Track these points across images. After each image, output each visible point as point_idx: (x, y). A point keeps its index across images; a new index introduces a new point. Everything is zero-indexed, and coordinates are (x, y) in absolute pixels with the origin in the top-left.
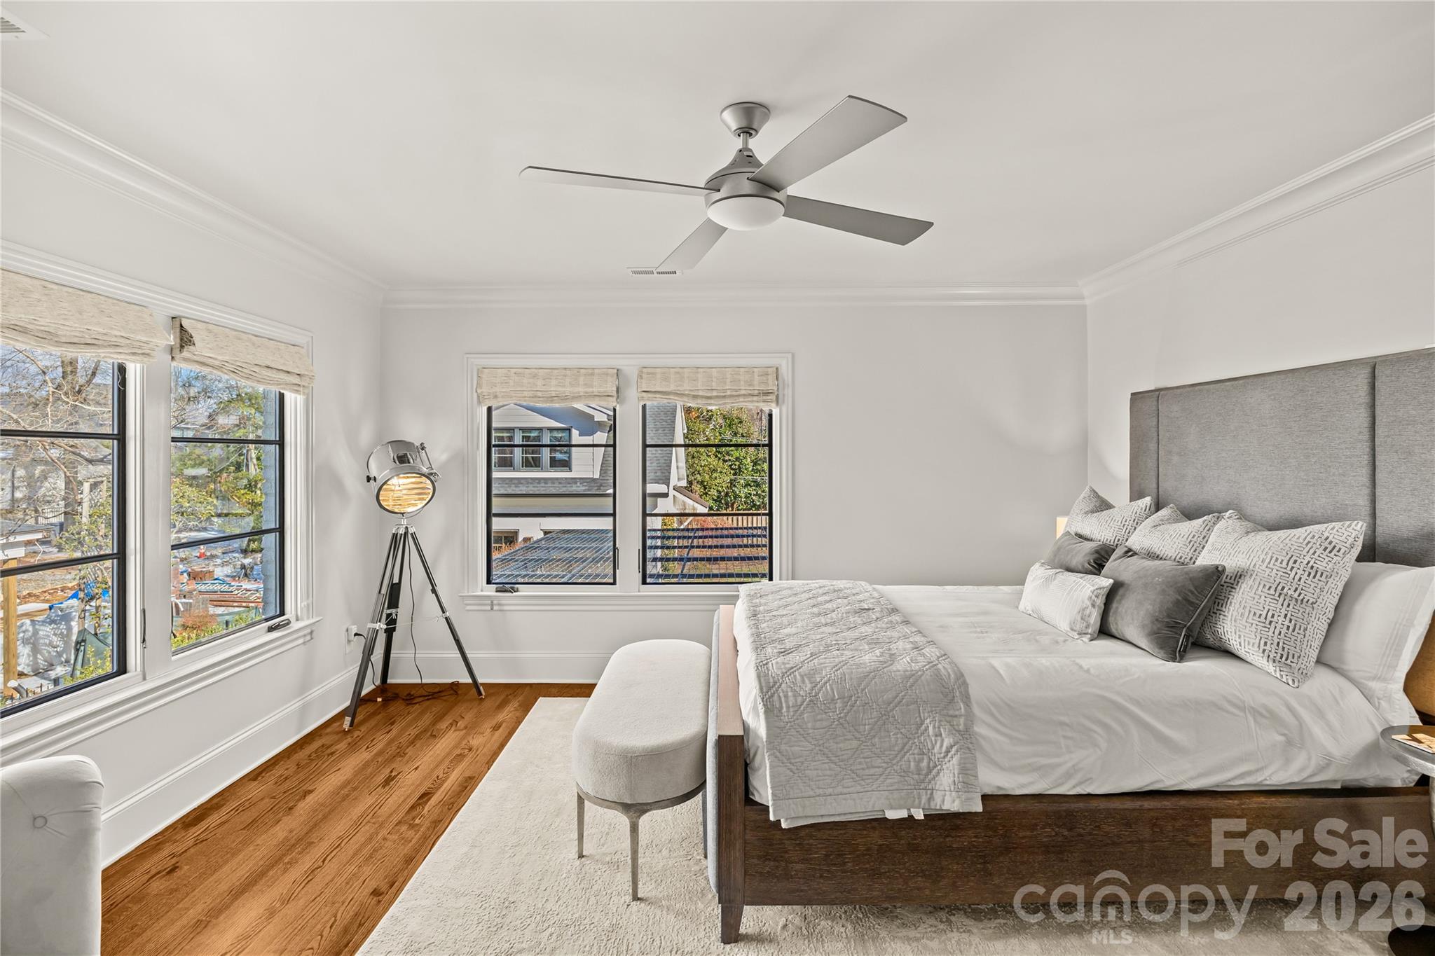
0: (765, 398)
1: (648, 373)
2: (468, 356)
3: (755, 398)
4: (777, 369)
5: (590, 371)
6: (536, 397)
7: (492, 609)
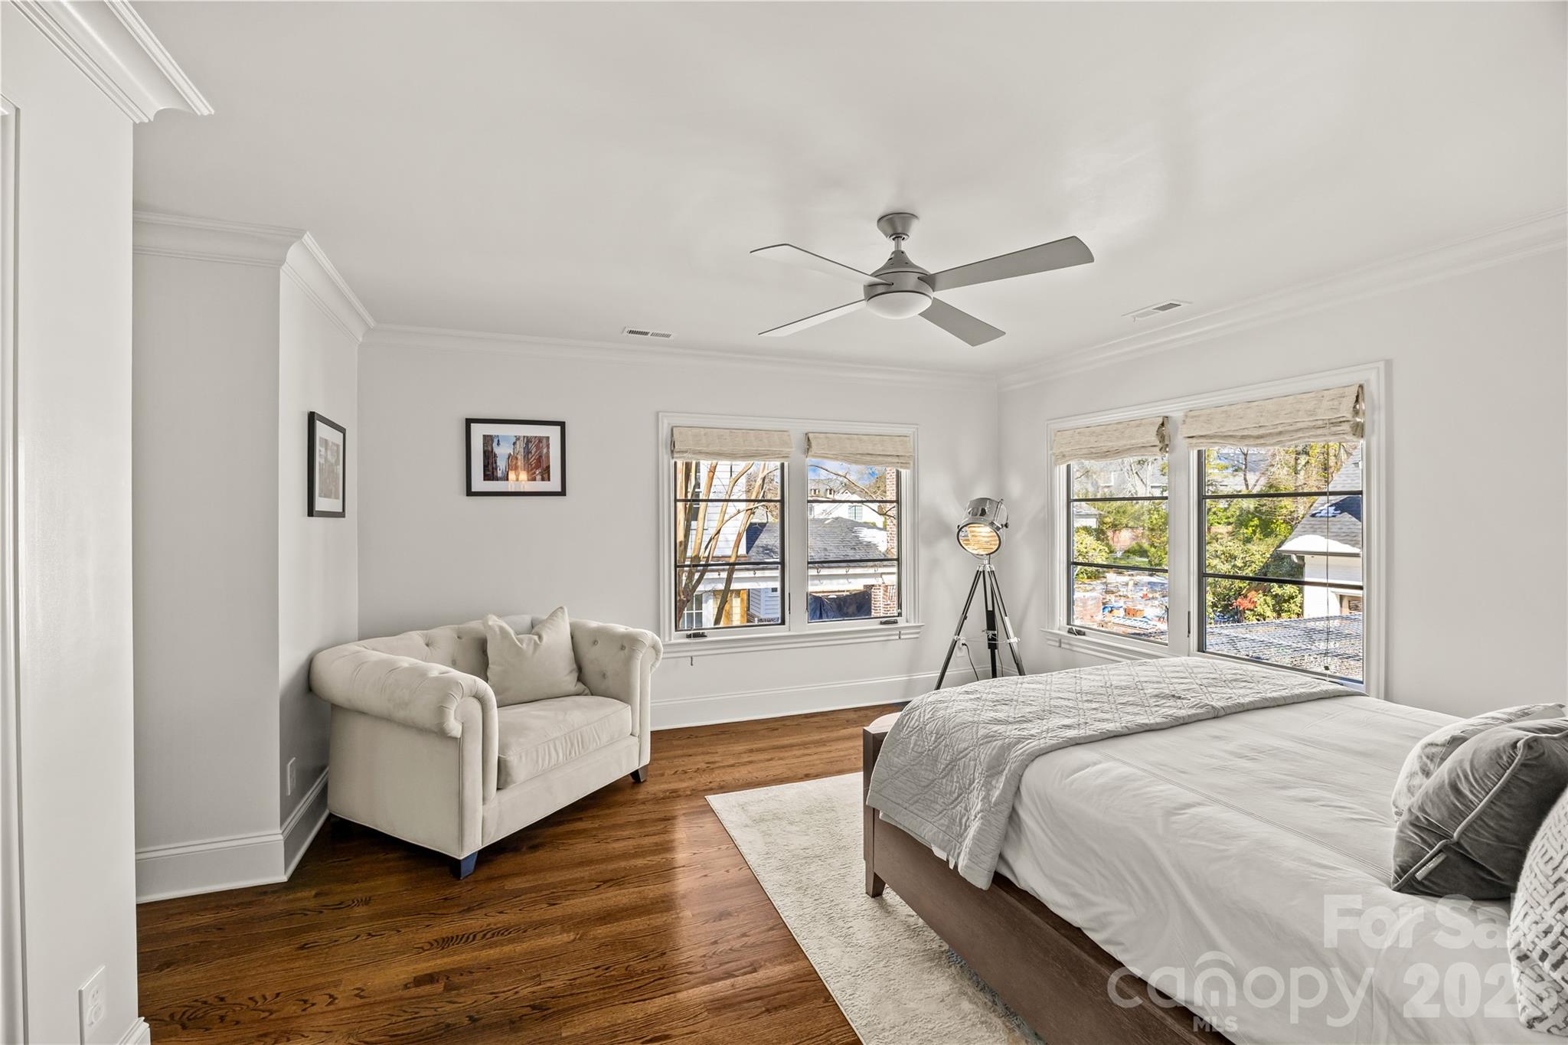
0: (1334, 429)
1: (1193, 417)
2: (1049, 422)
3: (1320, 432)
4: (1361, 386)
5: (1138, 422)
6: (1092, 453)
7: (1060, 646)
